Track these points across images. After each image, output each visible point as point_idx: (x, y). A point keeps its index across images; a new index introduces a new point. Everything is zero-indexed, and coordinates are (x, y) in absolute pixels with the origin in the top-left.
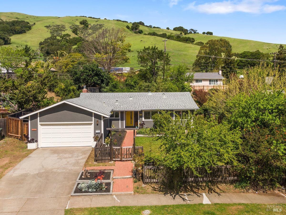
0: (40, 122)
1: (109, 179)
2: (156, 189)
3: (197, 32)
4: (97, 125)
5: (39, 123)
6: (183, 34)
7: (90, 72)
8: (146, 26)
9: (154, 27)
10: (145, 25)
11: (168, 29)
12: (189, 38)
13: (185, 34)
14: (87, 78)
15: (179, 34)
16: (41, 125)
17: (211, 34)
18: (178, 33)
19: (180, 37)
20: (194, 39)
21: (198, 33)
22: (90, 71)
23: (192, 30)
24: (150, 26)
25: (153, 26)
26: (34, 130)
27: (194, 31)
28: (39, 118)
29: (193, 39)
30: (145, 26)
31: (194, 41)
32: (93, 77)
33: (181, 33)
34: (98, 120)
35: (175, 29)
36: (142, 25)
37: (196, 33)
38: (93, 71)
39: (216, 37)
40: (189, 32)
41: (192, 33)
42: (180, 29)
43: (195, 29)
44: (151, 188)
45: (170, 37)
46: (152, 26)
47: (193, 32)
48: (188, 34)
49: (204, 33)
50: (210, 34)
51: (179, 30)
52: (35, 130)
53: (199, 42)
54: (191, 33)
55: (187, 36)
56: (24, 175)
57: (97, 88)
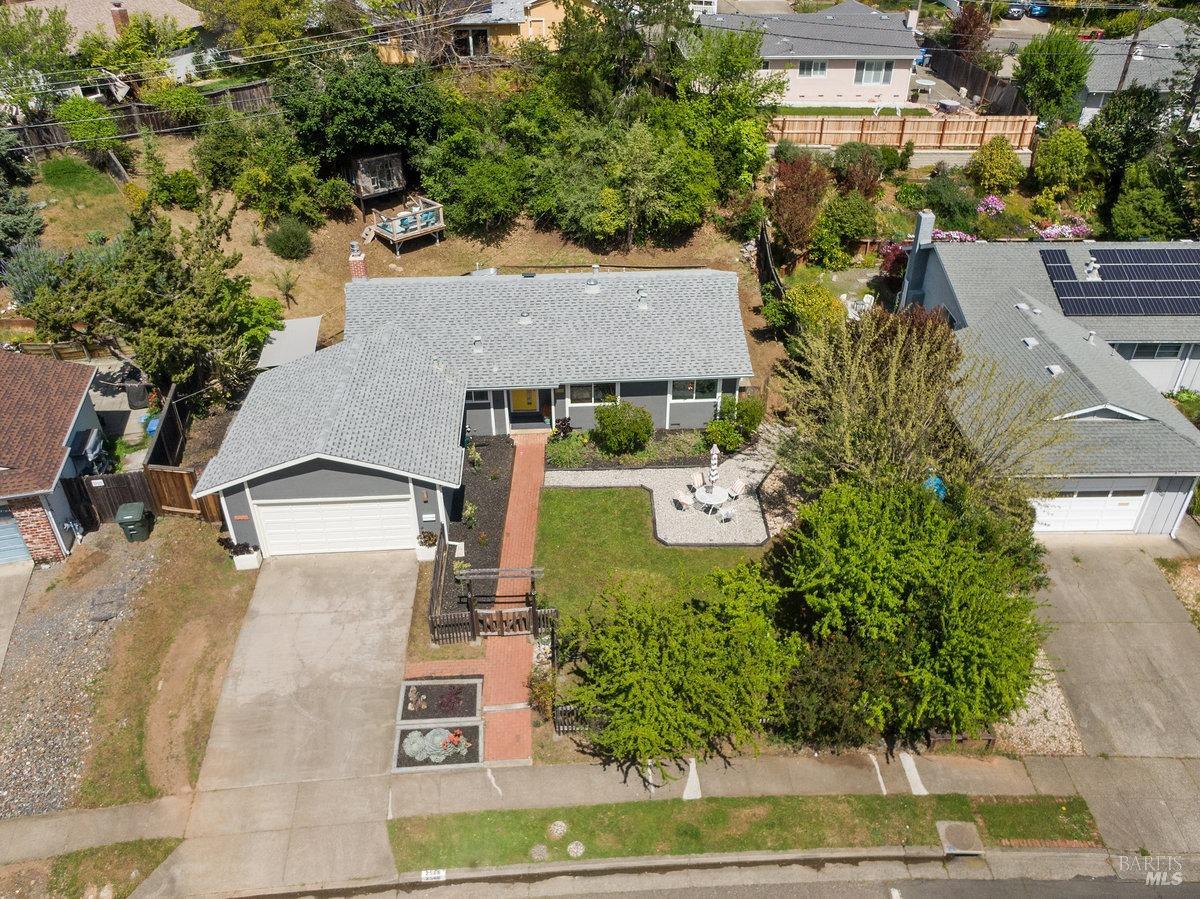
0: (253, 499)
1: (474, 715)
2: (586, 750)
4: (426, 501)
5: (251, 502)
7: (357, 109)
14: (350, 130)
16: (260, 505)
22: (356, 102)
26: (241, 518)
28: (248, 491)
34: (426, 491)
44: (575, 745)
52: (245, 517)
56: (266, 701)
57: (393, 157)
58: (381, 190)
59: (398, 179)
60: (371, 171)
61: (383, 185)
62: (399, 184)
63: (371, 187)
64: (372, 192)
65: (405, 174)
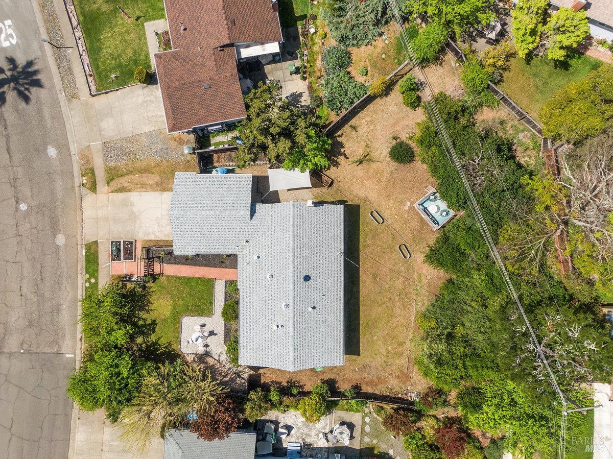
1: (124, 259)
56: (132, 204)
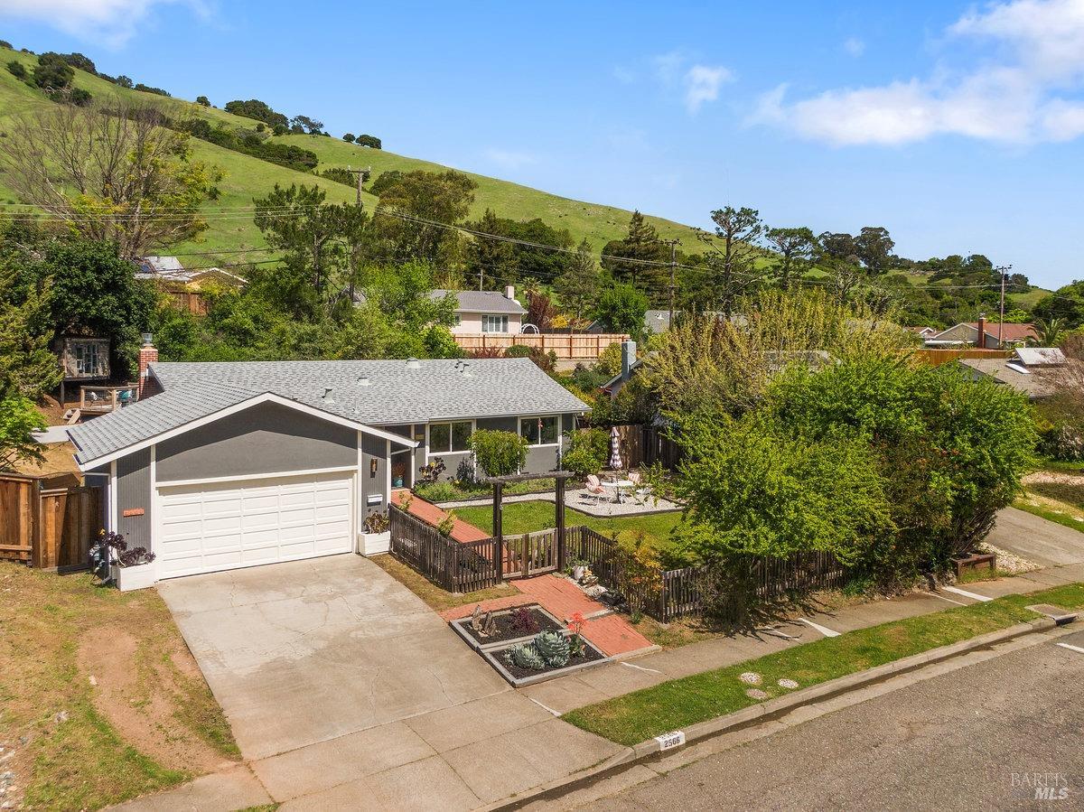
0: (157, 480)
1: (560, 627)
2: (701, 629)
3: (322, 131)
4: (373, 475)
5: (154, 484)
6: (269, 130)
7: (84, 275)
8: (104, 77)
9: (141, 88)
10: (98, 70)
11: (203, 101)
12: (294, 150)
13: (278, 132)
14: (69, 298)
15: (253, 128)
16: (163, 491)
17: (375, 143)
18: (249, 124)
19: (257, 142)
20: (314, 156)
21: (326, 135)
22: (84, 269)
23: (305, 120)
24: (123, 82)
25: (135, 83)
26: (133, 512)
27: (311, 125)
28: (153, 464)
29: (311, 155)
30: (96, 74)
31: (314, 166)
32: (97, 298)
33: (260, 128)
34: (374, 458)
35: (233, 108)
36: (85, 70)
37: (319, 133)
38: (99, 270)
39: (395, 157)
40: (290, 128)
41: (302, 132)
42: (255, 109)
43: (313, 118)
44: (687, 628)
45: (218, 138)
46: (130, 80)
47: (307, 130)
48: (289, 133)
49: (349, 138)
50: (372, 146)
51: (248, 115)
52: (139, 511)
53: (335, 171)
54: (298, 130)
55: (288, 141)
57: (101, 343)
58: (85, 375)
59: (104, 368)
60: (78, 353)
61: (88, 371)
62: (104, 371)
63: (75, 370)
64: (76, 375)
65: (111, 364)
